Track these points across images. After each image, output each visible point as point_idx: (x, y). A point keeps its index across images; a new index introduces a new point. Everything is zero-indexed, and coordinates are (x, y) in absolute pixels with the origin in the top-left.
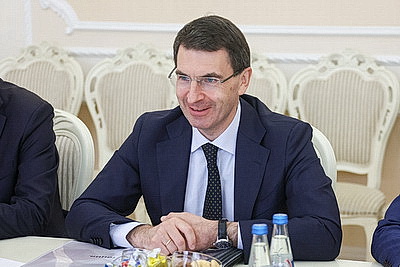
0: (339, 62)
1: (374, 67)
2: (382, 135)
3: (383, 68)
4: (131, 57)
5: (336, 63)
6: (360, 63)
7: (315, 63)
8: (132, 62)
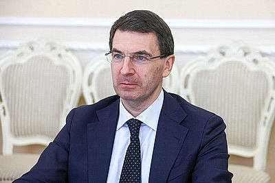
0: (227, 54)
1: (259, 58)
2: (267, 121)
3: (266, 58)
4: (32, 49)
5: (223, 54)
6: (246, 54)
7: (204, 54)
8: (34, 54)
